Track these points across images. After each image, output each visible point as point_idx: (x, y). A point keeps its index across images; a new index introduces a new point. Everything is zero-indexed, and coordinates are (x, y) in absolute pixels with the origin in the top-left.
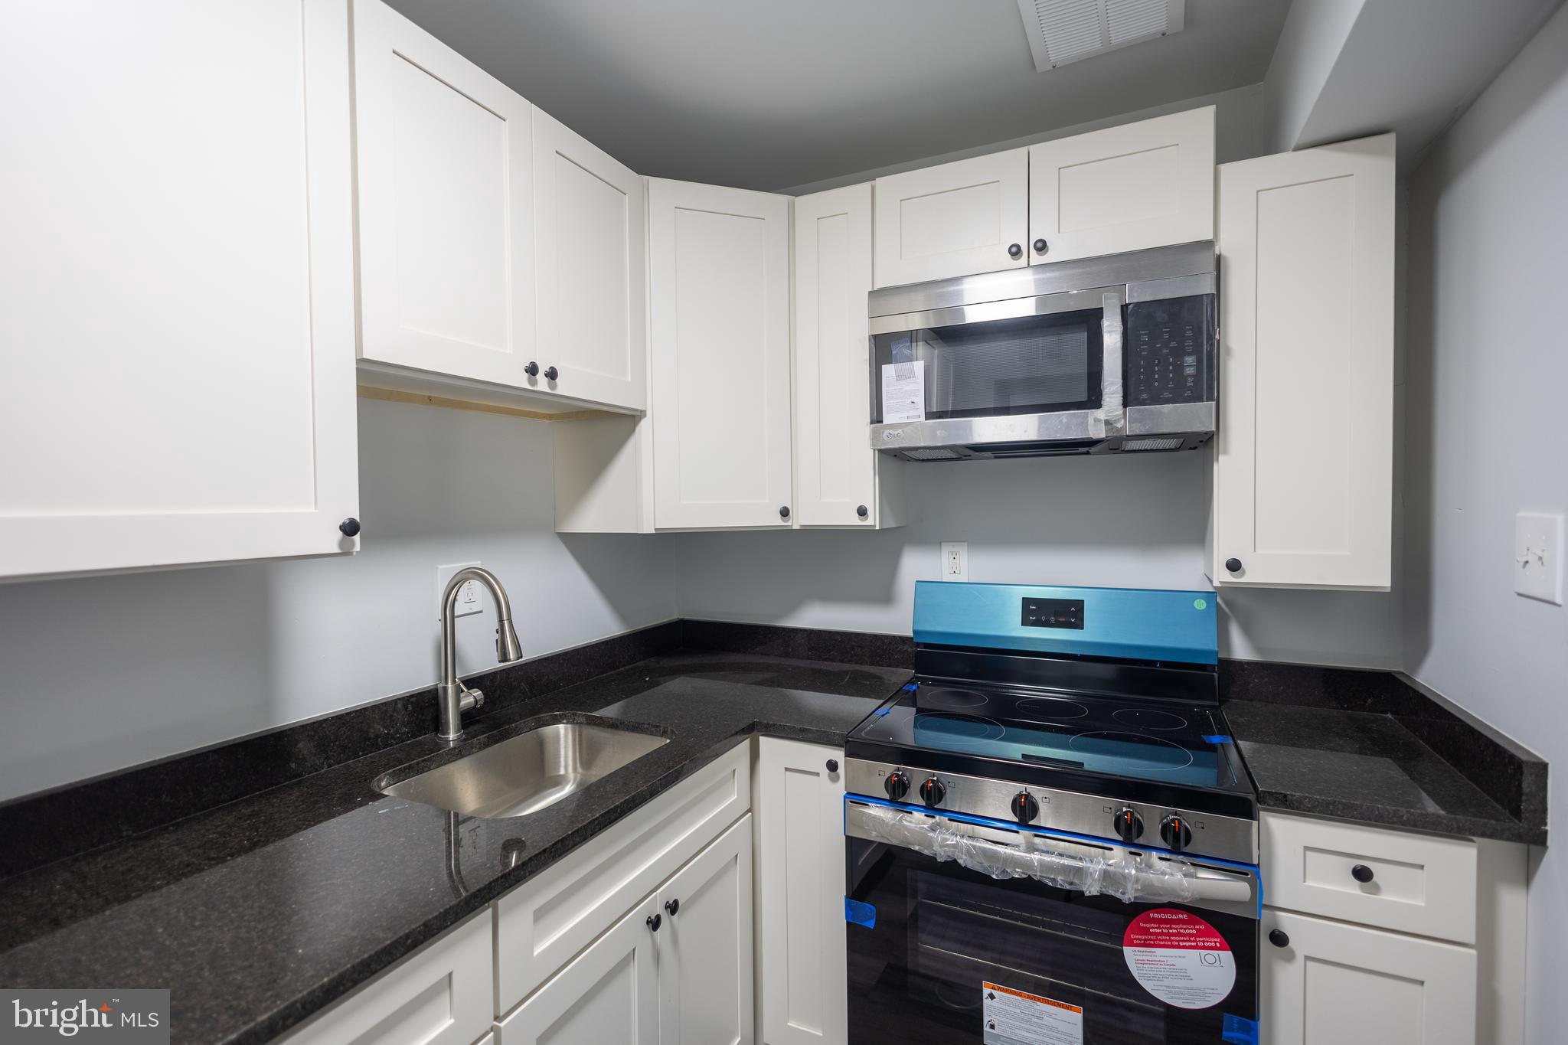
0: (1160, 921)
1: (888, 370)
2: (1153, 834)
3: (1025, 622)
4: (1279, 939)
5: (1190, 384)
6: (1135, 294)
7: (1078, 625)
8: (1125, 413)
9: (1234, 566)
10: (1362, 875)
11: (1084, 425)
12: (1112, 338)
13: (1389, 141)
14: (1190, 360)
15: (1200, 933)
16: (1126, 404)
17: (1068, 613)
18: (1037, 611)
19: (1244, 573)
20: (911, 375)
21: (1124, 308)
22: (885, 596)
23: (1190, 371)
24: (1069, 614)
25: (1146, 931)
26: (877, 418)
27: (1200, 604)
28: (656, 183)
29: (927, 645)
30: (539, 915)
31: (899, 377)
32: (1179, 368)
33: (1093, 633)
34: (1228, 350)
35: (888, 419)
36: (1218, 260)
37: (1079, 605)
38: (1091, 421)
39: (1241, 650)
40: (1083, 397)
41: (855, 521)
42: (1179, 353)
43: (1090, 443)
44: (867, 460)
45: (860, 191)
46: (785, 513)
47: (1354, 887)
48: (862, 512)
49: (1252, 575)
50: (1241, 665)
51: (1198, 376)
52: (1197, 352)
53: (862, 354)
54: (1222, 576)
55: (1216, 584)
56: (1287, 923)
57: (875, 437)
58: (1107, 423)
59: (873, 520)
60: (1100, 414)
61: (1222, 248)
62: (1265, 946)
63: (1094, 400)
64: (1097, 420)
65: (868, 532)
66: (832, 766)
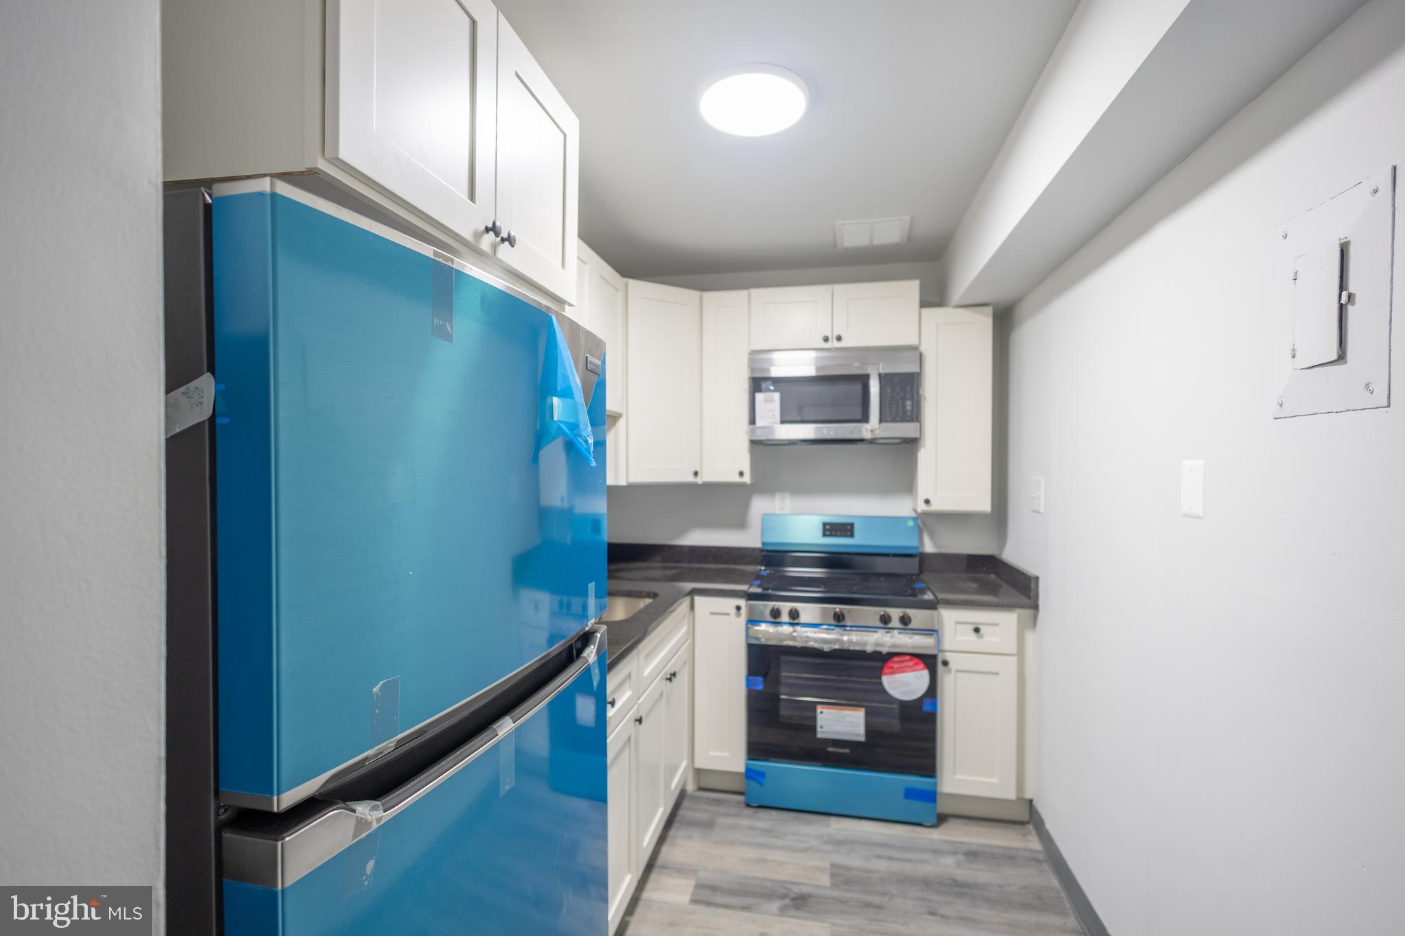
0: (898, 662)
1: (759, 397)
2: (895, 622)
3: (824, 535)
4: (945, 663)
5: (909, 413)
6: (883, 369)
7: (852, 535)
8: (879, 428)
9: (927, 502)
10: (977, 630)
11: (860, 431)
12: (874, 388)
13: (989, 310)
14: (909, 403)
15: (915, 664)
16: (881, 421)
17: (844, 529)
18: (831, 529)
19: (931, 505)
20: (772, 400)
21: (880, 375)
22: (741, 523)
23: (909, 408)
24: (846, 531)
25: (892, 668)
26: (752, 421)
27: (911, 523)
28: (633, 283)
29: (768, 551)
30: (647, 657)
31: (766, 401)
32: (904, 406)
33: (859, 540)
34: (925, 398)
35: (759, 423)
36: (921, 355)
37: (852, 525)
38: (864, 430)
39: (929, 547)
40: (859, 416)
41: (737, 479)
42: (904, 399)
43: (862, 440)
44: (745, 445)
45: (743, 294)
46: (696, 474)
47: (973, 636)
48: (741, 474)
49: (936, 506)
50: (929, 555)
51: (912, 411)
52: (912, 399)
53: (744, 386)
54: (922, 507)
55: (919, 511)
56: (949, 657)
57: (752, 432)
58: (872, 431)
59: (747, 479)
60: (868, 426)
61: (923, 348)
62: (940, 668)
63: (865, 418)
64: (867, 429)
65: (743, 485)
66: (738, 608)
